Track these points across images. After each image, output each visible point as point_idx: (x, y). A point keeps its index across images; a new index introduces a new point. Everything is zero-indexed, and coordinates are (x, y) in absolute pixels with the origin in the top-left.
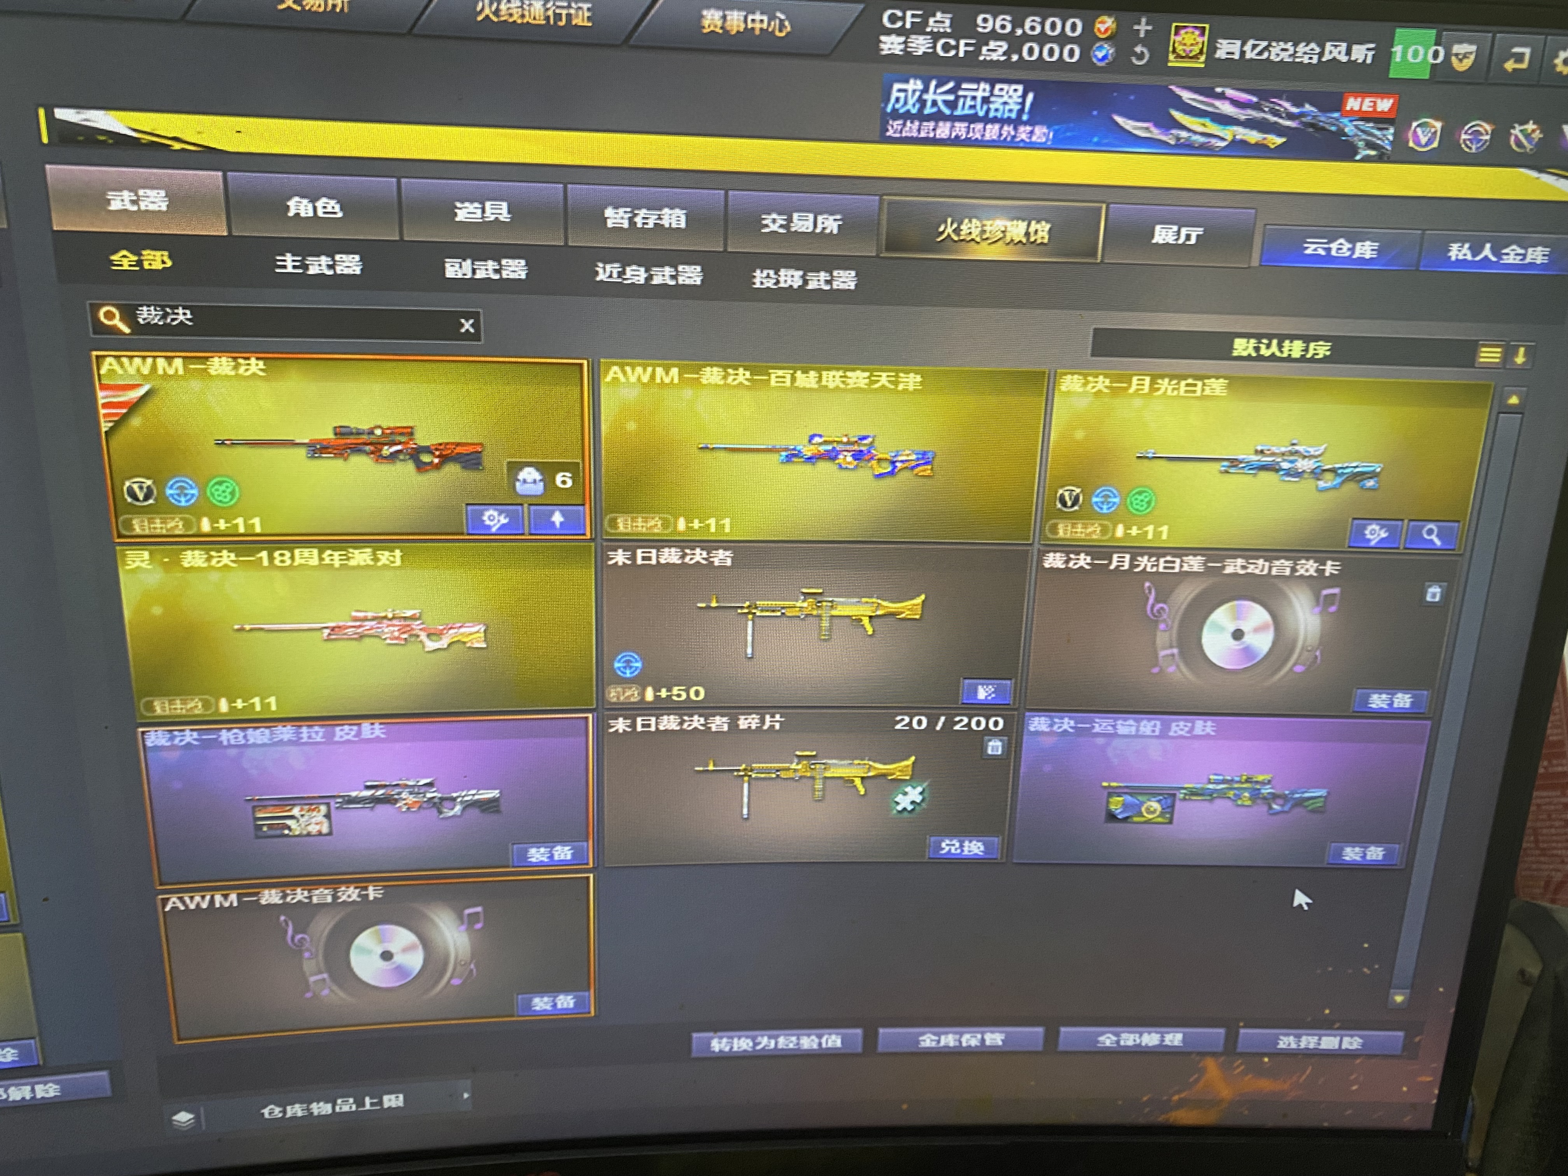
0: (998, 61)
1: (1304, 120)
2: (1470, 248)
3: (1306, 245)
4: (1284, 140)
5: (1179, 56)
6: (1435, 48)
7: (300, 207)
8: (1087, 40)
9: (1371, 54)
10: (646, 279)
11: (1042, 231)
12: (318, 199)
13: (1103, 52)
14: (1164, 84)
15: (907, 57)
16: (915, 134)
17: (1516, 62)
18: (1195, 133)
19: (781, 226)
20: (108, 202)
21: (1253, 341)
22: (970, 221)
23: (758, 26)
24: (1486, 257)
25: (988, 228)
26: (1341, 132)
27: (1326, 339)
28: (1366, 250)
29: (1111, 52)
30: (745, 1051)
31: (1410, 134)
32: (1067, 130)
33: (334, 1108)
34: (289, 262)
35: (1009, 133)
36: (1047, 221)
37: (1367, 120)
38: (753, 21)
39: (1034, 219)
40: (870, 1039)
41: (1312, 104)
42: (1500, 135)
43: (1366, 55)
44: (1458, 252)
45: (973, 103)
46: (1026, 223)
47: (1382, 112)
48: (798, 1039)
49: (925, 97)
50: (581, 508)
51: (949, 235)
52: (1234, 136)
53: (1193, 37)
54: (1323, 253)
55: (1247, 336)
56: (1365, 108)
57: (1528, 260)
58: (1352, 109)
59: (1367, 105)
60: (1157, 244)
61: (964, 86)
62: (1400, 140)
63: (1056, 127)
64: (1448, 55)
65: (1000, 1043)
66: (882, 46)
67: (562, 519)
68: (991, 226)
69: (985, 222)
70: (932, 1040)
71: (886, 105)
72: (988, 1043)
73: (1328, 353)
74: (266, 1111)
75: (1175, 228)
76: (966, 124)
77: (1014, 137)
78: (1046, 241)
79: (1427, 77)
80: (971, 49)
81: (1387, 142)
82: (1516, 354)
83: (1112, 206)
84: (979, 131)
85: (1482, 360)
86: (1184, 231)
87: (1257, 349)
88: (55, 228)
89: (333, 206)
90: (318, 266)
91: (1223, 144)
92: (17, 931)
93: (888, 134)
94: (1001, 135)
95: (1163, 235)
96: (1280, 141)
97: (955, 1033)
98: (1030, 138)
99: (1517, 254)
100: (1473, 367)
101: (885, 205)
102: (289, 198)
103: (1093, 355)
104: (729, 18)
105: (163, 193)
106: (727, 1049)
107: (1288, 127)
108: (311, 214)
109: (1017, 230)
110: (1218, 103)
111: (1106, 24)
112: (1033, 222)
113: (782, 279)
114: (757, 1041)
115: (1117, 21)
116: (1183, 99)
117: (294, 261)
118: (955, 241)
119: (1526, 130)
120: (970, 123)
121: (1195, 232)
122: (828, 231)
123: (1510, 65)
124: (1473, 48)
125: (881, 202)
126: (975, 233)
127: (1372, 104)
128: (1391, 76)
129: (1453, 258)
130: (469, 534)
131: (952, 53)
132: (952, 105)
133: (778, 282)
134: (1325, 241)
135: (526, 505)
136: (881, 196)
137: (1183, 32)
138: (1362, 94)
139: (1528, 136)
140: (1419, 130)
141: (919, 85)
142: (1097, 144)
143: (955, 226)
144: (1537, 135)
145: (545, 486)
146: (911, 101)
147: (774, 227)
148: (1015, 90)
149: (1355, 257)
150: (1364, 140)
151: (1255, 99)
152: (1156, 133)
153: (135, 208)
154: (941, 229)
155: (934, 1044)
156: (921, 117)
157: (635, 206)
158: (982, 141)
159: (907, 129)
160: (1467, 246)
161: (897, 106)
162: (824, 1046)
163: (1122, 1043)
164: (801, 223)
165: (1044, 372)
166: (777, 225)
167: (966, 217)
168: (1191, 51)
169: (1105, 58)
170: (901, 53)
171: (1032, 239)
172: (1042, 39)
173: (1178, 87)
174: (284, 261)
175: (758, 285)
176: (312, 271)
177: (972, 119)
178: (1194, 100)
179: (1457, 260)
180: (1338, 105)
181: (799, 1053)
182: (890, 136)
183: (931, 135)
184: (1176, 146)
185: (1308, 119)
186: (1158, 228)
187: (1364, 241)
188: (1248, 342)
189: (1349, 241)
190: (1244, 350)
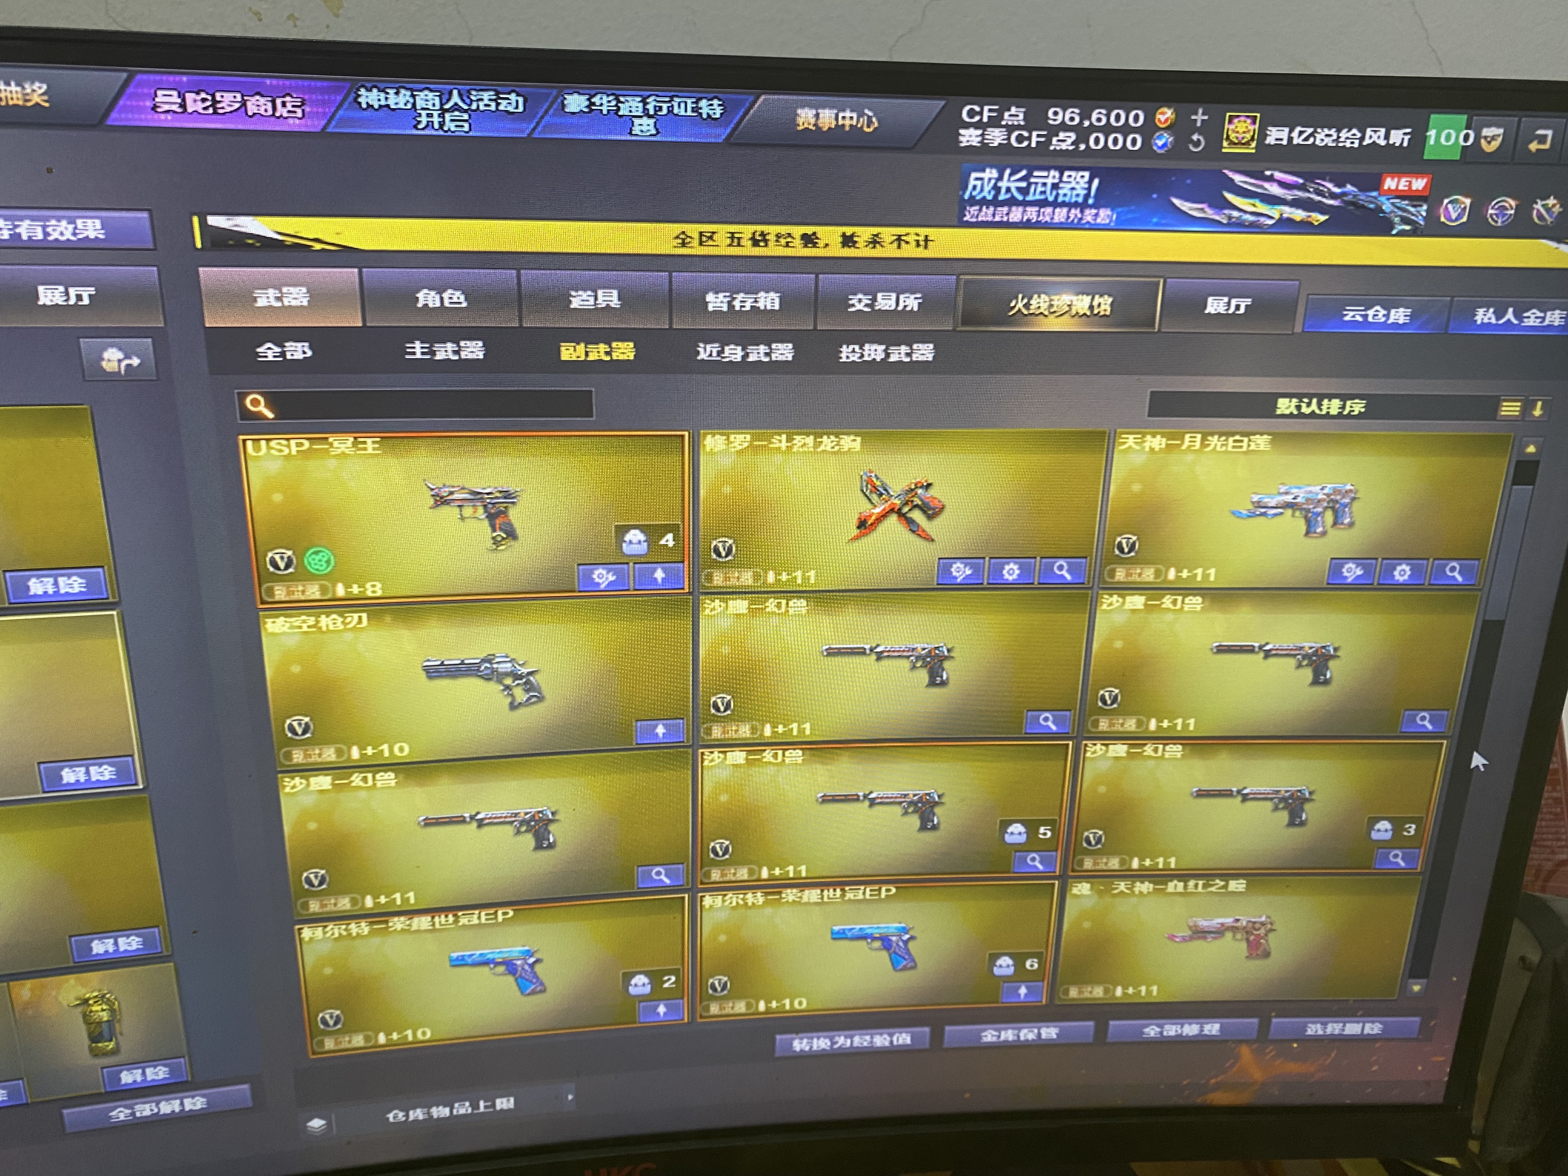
0: (1067, 150)
1: (1345, 198)
2: (1494, 312)
3: (1345, 313)
4: (1327, 217)
5: (1232, 143)
6: (1465, 131)
7: (427, 298)
8: (1149, 130)
9: (1407, 138)
10: (743, 357)
11: (1105, 304)
12: (445, 291)
13: (1162, 141)
14: (1217, 168)
15: (984, 148)
16: (990, 219)
17: (1540, 143)
18: (1245, 212)
19: (866, 305)
20: (255, 300)
21: (1295, 401)
22: (1039, 297)
23: (848, 122)
24: (1509, 320)
25: (1055, 303)
26: (1379, 209)
27: (1361, 397)
28: (1399, 315)
29: (1171, 139)
30: (824, 1050)
31: (1442, 210)
32: (1129, 212)
33: (451, 1112)
34: (418, 349)
35: (1076, 215)
36: (1110, 295)
37: (1402, 197)
38: (844, 118)
39: (1097, 293)
40: (937, 1035)
41: (1352, 185)
42: (1524, 209)
43: (1403, 139)
44: (1484, 316)
45: (1043, 189)
46: (1090, 297)
47: (1417, 191)
48: (872, 1038)
49: (1000, 184)
50: (681, 565)
51: (1019, 310)
52: (1281, 215)
53: (1245, 125)
54: (1359, 318)
55: (1290, 396)
56: (1401, 187)
57: (1546, 323)
58: (1389, 189)
59: (1403, 185)
60: (1209, 314)
61: (1036, 173)
62: (1432, 216)
63: (1120, 210)
64: (1478, 137)
65: (1055, 1036)
66: (961, 138)
67: (664, 576)
68: (1058, 300)
69: (1053, 297)
70: (993, 1036)
71: (964, 193)
72: (1044, 1036)
73: (1363, 410)
74: (391, 1116)
75: (1226, 299)
76: (1037, 209)
77: (1081, 219)
78: (1108, 313)
79: (1458, 158)
80: (1043, 139)
81: (1420, 217)
82: (1534, 407)
83: (1168, 280)
84: (1049, 214)
85: (1503, 413)
86: (1234, 302)
87: (1298, 407)
88: (207, 325)
89: (459, 297)
90: (445, 352)
91: (1271, 222)
92: (169, 962)
93: (965, 219)
94: (1068, 217)
95: (1215, 306)
96: (1323, 218)
97: (1013, 1029)
98: (1095, 220)
99: (1537, 318)
100: (1495, 419)
101: (962, 283)
102: (418, 291)
103: (1149, 416)
104: (821, 116)
105: (304, 290)
106: (807, 1048)
107: (1331, 206)
108: (438, 304)
109: (1082, 304)
110: (1267, 185)
111: (1166, 115)
112: (1097, 297)
113: (866, 353)
114: (835, 1040)
115: (1176, 112)
116: (1236, 181)
117: (422, 348)
118: (1026, 315)
119: (1547, 204)
120: (1041, 207)
121: (1244, 303)
122: (909, 309)
123: (1534, 146)
124: (1501, 131)
125: (958, 280)
126: (1044, 306)
127: (1407, 183)
128: (1425, 157)
129: (1479, 322)
130: (580, 591)
131: (1025, 144)
132: (1024, 191)
133: (862, 356)
134: (1363, 308)
135: (631, 564)
136: (958, 276)
137: (1236, 121)
138: (1399, 173)
139: (1548, 210)
140: (1450, 206)
141: (995, 174)
142: (1157, 224)
143: (1025, 301)
144: (1557, 209)
145: (649, 545)
146: (987, 188)
147: (859, 307)
148: (1082, 177)
149: (1389, 322)
150: (1400, 216)
151: (1301, 181)
152: (1210, 213)
153: (279, 304)
154: (1012, 304)
155: (995, 1039)
156: (995, 203)
157: (734, 291)
158: (1051, 223)
159: (983, 214)
160: (1491, 310)
161: (974, 193)
162: (895, 1043)
163: (1165, 1034)
164: (885, 302)
165: (1105, 433)
166: (863, 304)
167: (1036, 293)
168: (1243, 138)
169: (1165, 145)
170: (979, 145)
171: (1096, 312)
172: (1108, 130)
173: (1231, 170)
174: (414, 348)
175: (844, 360)
176: (439, 357)
177: (1042, 204)
178: (1246, 182)
179: (1482, 323)
180: (1376, 184)
181: (871, 1050)
182: (967, 221)
183: (1005, 219)
184: (1228, 225)
185: (1349, 198)
186: (1210, 299)
187: (1397, 308)
188: (1290, 401)
189: (1384, 308)
190: (1287, 408)
